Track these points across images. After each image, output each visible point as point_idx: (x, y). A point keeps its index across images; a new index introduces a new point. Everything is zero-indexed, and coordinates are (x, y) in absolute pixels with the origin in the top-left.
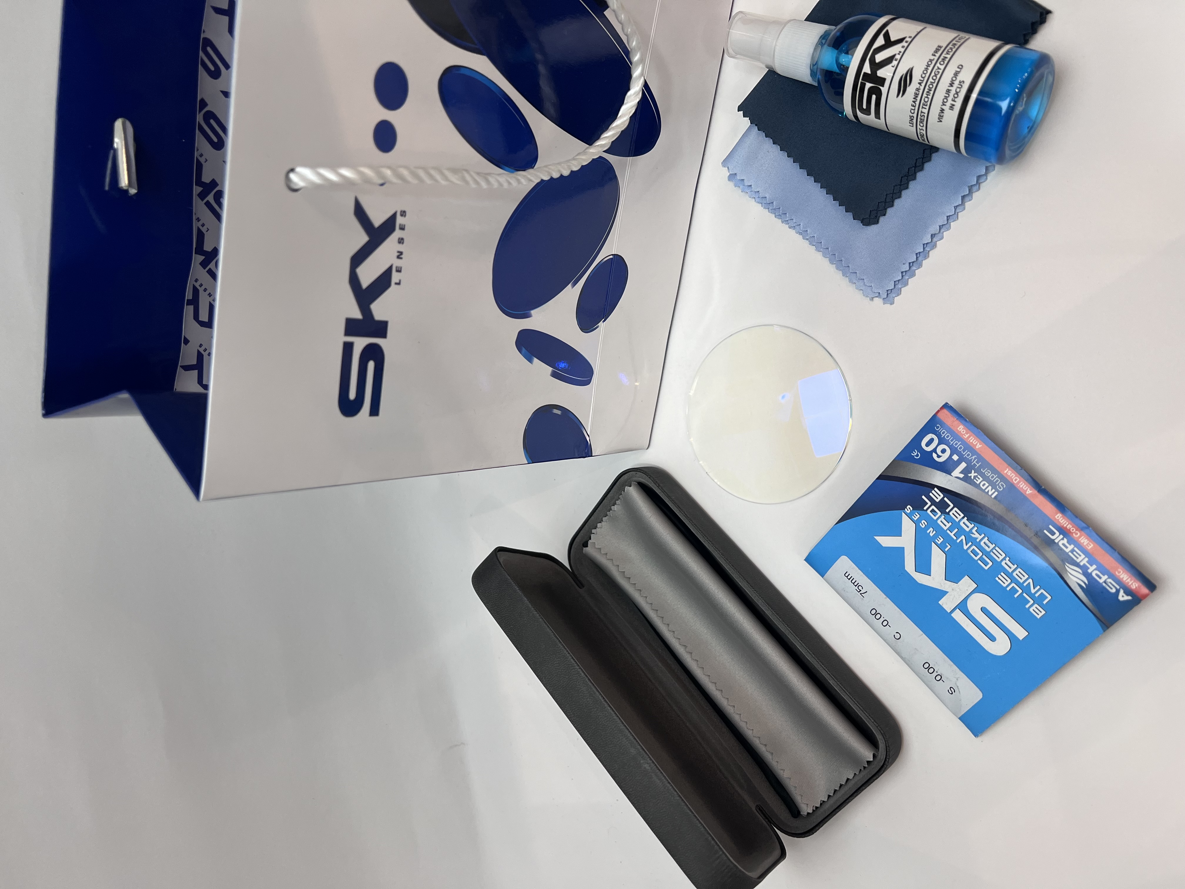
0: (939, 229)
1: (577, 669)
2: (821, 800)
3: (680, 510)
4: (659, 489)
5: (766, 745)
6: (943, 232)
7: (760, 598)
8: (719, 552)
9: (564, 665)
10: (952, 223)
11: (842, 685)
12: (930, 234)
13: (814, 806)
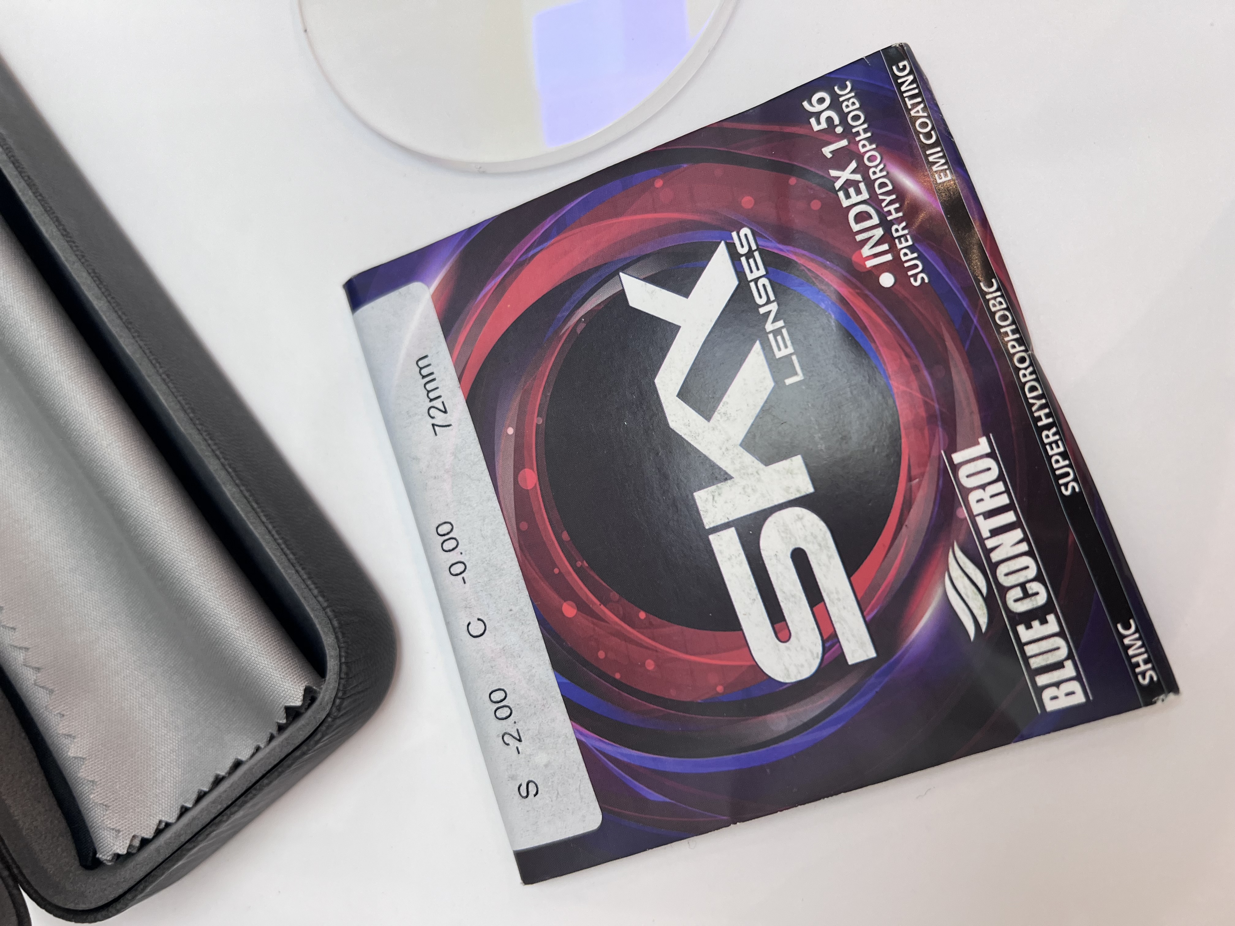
2: (160, 822)
13: (138, 836)
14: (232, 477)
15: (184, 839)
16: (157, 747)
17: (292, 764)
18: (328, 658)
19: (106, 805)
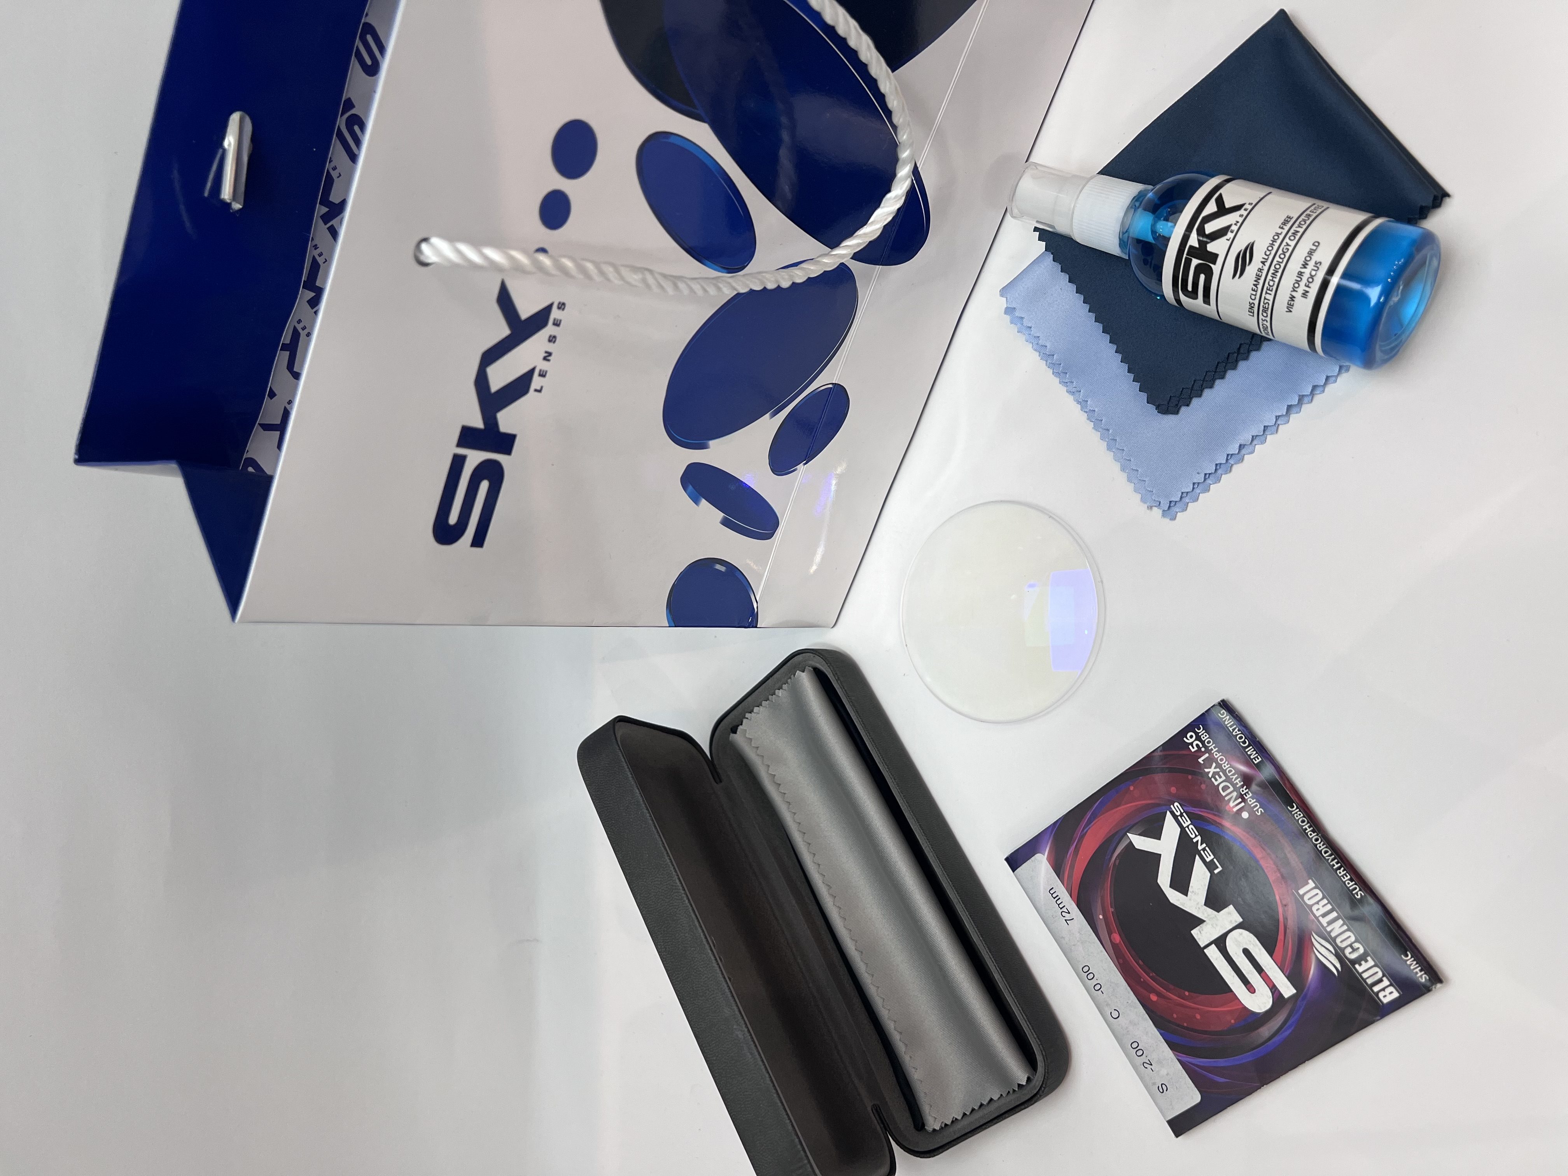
0: (1251, 439)
1: (681, 894)
2: (954, 1117)
3: (858, 716)
4: (837, 684)
5: (901, 1033)
6: (1256, 445)
7: (932, 850)
8: (894, 781)
9: (667, 885)
10: (1268, 436)
11: (1008, 983)
12: (1239, 444)
13: (944, 1123)
15: (967, 1130)
16: (954, 1079)
18: (1039, 1065)
19: (930, 1106)
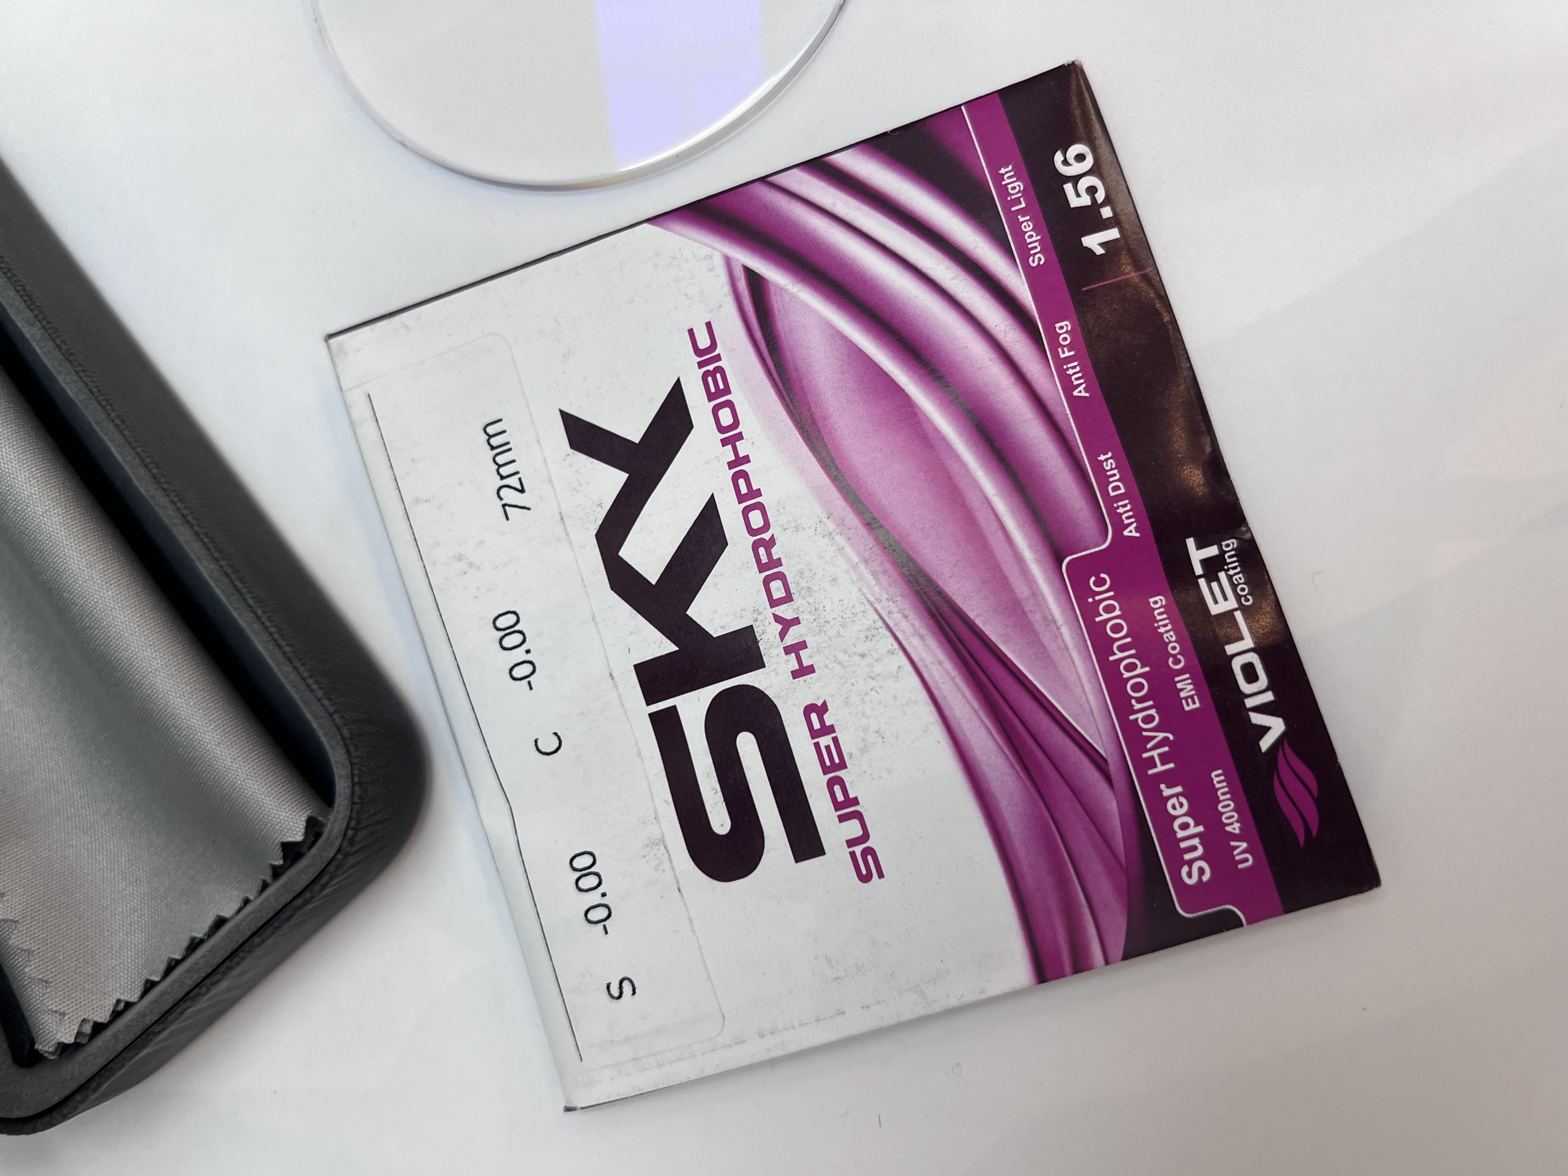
2: (118, 1001)
13: (89, 1021)
14: (209, 549)
15: (148, 1020)
16: (113, 905)
17: (291, 916)
18: (337, 780)
19: (46, 982)
